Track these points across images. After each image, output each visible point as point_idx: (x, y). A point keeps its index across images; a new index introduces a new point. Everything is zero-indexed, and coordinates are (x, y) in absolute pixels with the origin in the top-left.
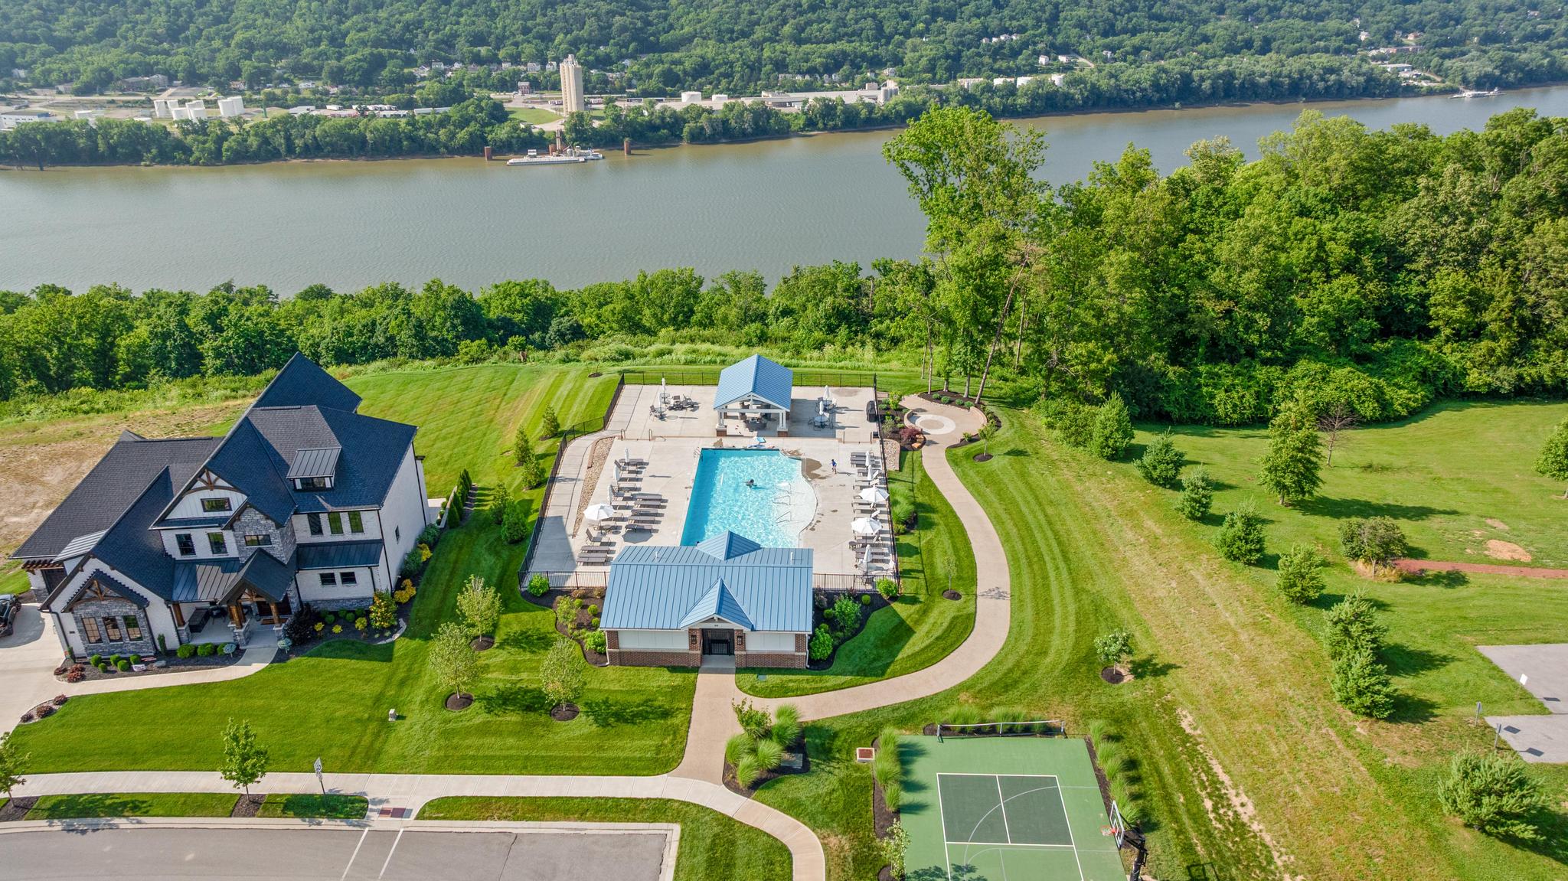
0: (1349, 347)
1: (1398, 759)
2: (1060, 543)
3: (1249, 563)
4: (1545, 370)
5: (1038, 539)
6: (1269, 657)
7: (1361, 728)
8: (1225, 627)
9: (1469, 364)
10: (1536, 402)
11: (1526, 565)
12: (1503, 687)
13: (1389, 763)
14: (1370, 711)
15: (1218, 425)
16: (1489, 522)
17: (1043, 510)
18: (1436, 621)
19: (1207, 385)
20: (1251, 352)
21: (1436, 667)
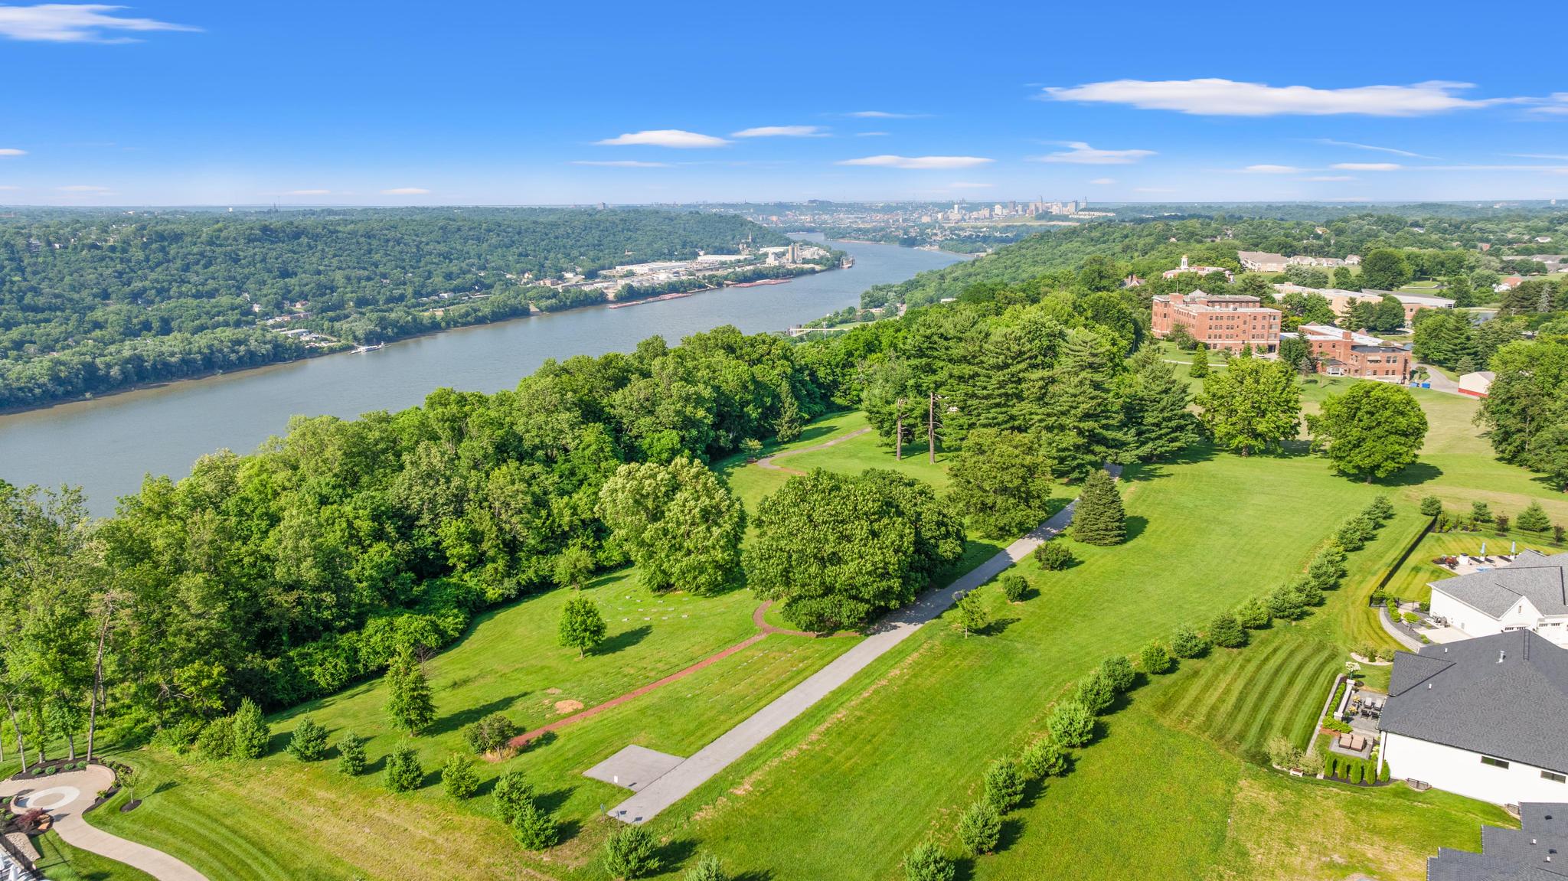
0: (398, 598)
1: (575, 863)
2: (254, 844)
3: (416, 788)
4: (531, 573)
5: (232, 850)
6: (465, 845)
7: (545, 857)
8: (424, 841)
9: (484, 586)
10: (534, 597)
11: (583, 710)
12: (607, 791)
13: (571, 869)
14: (546, 844)
15: (324, 696)
16: (549, 691)
17: (222, 824)
18: (552, 769)
19: (303, 666)
20: (328, 626)
21: (567, 798)
